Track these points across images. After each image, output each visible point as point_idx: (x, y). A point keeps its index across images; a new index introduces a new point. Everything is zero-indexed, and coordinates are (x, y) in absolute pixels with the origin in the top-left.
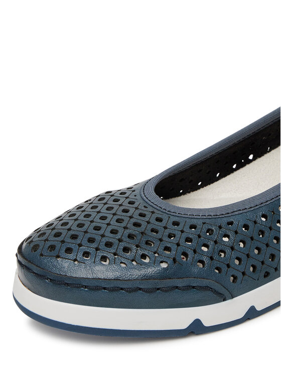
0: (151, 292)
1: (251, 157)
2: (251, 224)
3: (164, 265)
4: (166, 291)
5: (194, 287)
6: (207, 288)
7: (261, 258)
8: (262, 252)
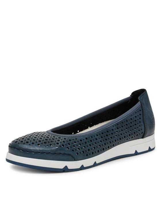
0: (53, 154)
1: (78, 131)
2: (82, 140)
3: (57, 147)
4: (58, 154)
5: (66, 154)
6: (69, 155)
7: (85, 149)
8: (86, 148)
